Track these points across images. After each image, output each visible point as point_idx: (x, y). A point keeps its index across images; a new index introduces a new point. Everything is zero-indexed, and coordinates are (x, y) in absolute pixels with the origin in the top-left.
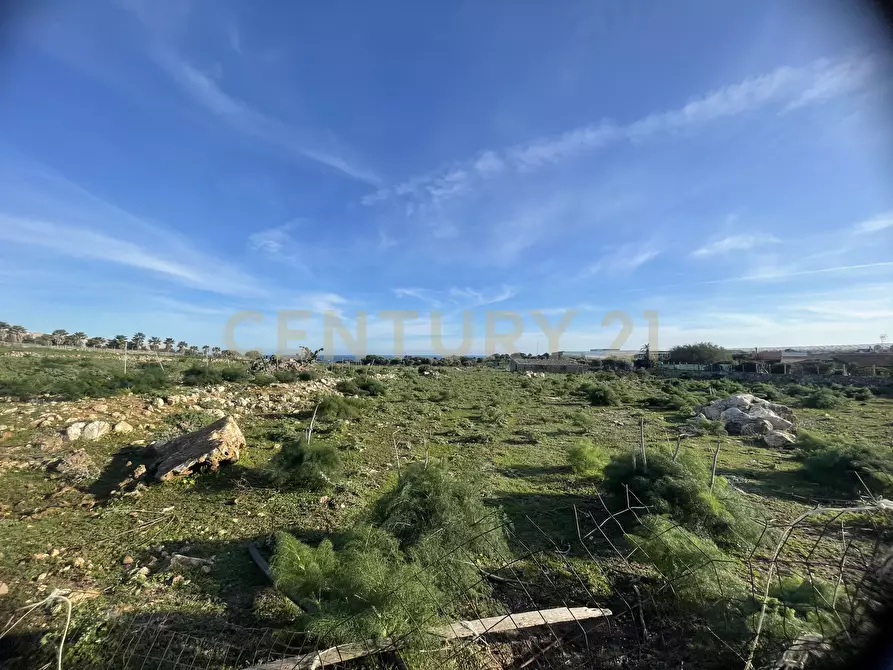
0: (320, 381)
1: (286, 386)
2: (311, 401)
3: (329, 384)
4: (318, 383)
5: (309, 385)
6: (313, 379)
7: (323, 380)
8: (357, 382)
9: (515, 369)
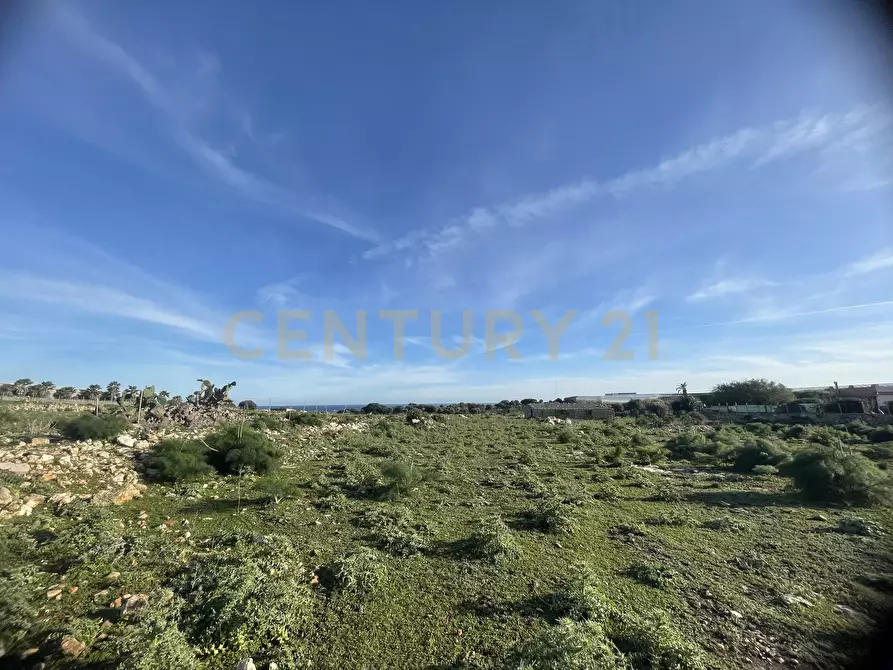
9: (531, 415)
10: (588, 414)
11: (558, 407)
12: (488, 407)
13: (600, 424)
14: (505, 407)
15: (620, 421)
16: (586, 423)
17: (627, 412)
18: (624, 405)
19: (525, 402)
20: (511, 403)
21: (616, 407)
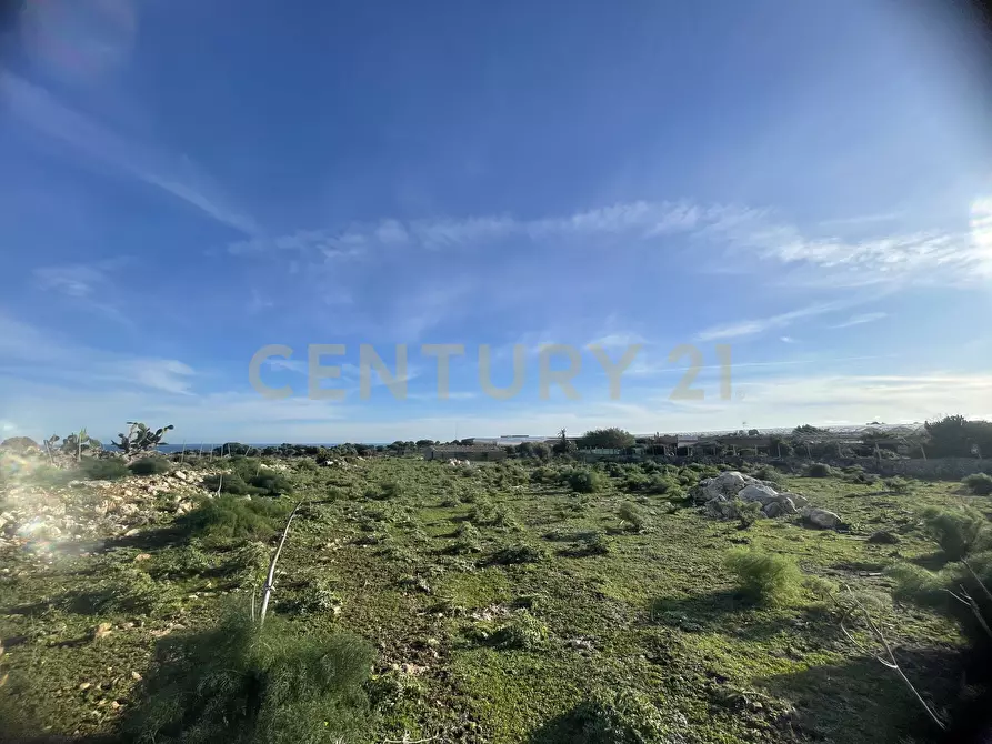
0: (173, 475)
1: (106, 484)
2: (160, 510)
3: (191, 479)
4: (170, 479)
5: (153, 483)
6: (161, 471)
7: (179, 474)
8: (243, 475)
9: (431, 457)
10: (484, 456)
11: (458, 449)
12: (380, 449)
13: (494, 465)
14: (399, 449)
15: (510, 462)
16: (482, 464)
17: (518, 454)
18: (516, 447)
19: (421, 443)
20: (406, 444)
21: (509, 449)
